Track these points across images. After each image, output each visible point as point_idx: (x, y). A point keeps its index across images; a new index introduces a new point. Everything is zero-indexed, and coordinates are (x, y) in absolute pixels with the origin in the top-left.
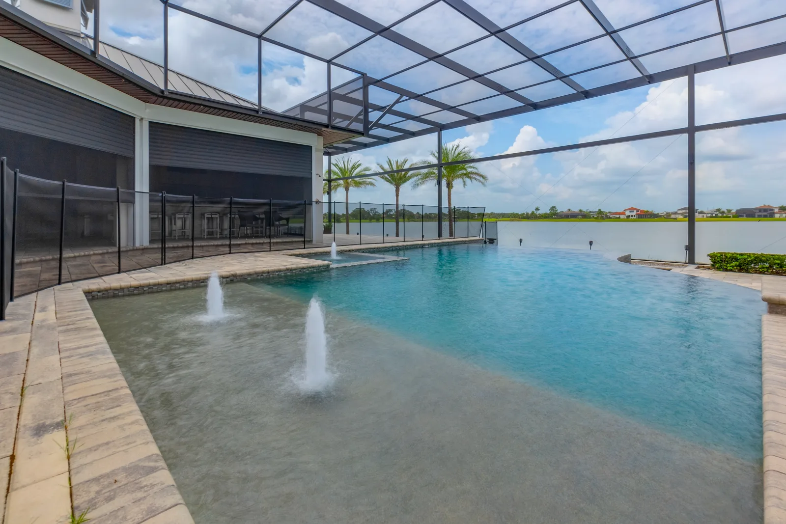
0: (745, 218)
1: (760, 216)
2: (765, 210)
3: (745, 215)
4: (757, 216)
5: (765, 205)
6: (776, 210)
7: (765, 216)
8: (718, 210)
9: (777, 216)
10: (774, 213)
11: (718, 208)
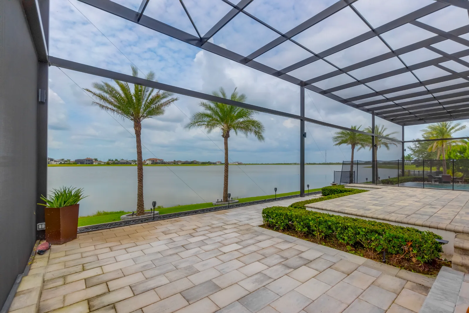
0: (79, 165)
1: (86, 163)
2: (89, 161)
3: (79, 163)
4: (85, 163)
5: (87, 158)
6: (94, 161)
7: (89, 163)
8: (63, 160)
9: (94, 163)
10: (93, 162)
11: (62, 158)
